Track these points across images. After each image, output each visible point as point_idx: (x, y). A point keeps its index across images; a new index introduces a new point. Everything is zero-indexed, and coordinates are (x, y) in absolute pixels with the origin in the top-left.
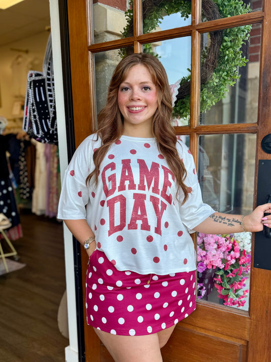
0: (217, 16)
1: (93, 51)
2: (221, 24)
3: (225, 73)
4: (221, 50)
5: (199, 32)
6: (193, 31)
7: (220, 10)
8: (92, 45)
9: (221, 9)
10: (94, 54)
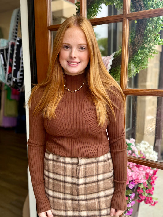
0: (143, 8)
1: (51, 30)
2: (145, 14)
3: (148, 50)
4: (145, 34)
5: (128, 20)
6: (124, 19)
7: (144, 4)
8: (51, 26)
9: (146, 3)
10: (52, 32)
